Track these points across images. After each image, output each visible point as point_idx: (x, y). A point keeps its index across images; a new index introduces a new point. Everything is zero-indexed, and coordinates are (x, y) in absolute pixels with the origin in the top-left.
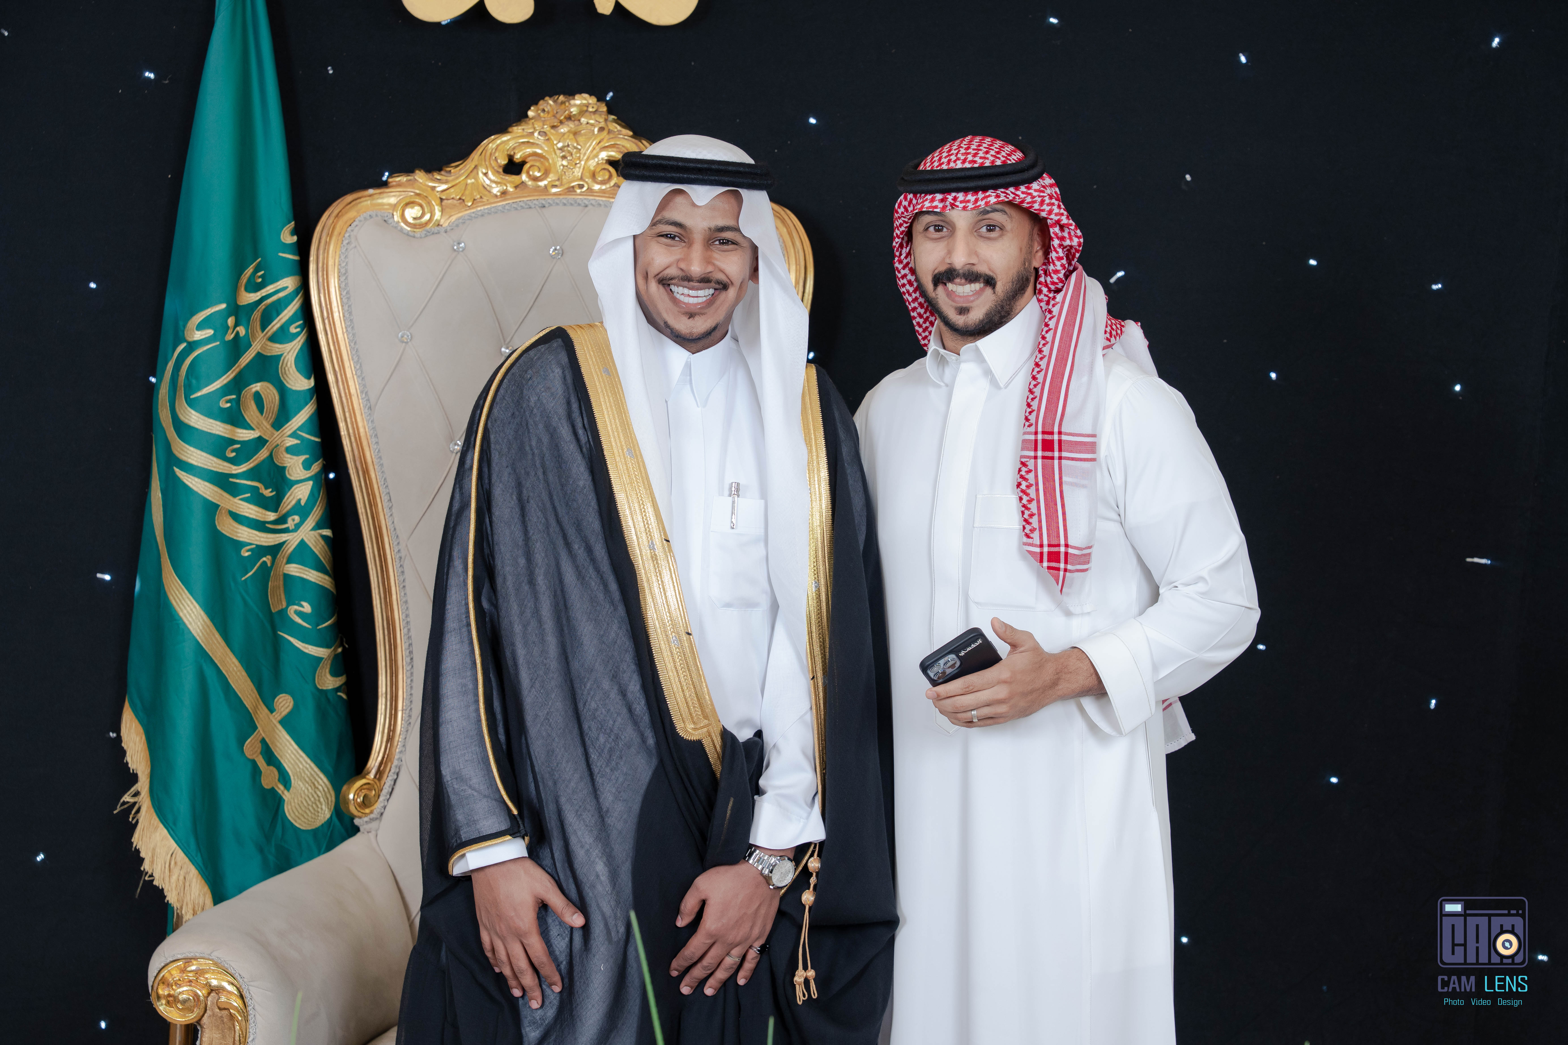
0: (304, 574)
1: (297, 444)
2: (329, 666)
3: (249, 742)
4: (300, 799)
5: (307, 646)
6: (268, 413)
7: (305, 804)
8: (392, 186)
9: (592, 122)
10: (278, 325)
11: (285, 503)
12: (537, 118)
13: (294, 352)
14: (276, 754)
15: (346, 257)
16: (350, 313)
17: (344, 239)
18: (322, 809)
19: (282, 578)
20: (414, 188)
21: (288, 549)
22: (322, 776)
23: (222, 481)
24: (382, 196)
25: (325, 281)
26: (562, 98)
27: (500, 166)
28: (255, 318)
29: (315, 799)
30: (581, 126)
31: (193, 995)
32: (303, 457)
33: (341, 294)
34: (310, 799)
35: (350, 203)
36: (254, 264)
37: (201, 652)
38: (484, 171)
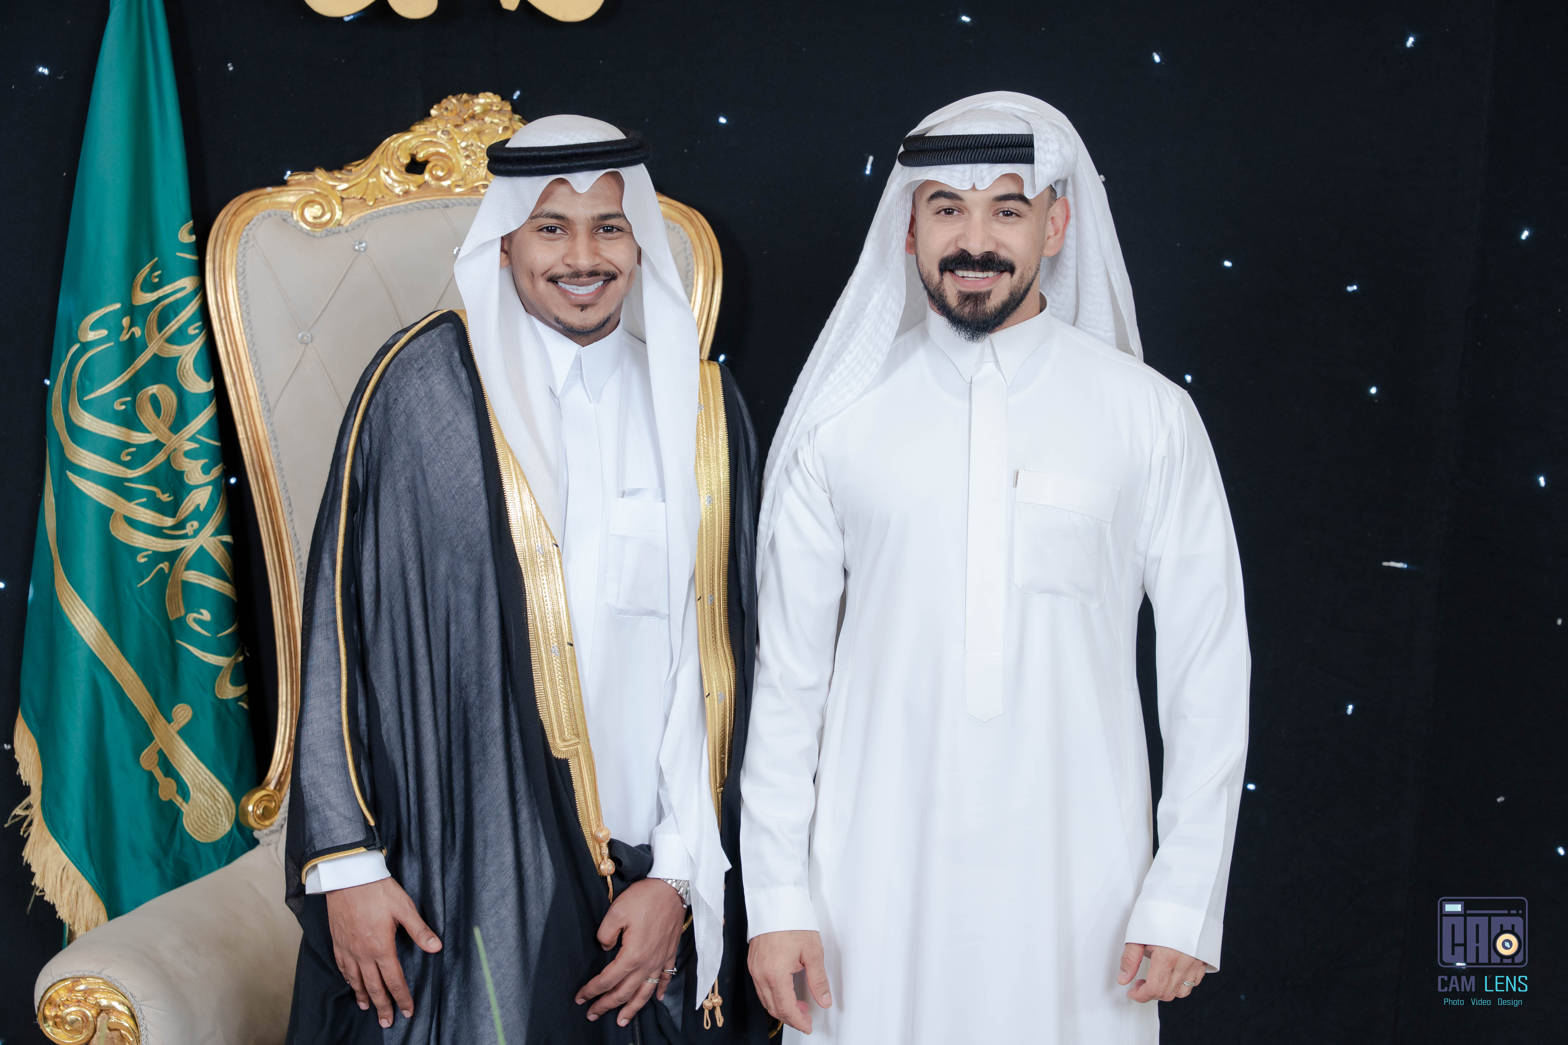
0: (203, 581)
1: (196, 448)
2: (229, 675)
3: (145, 754)
4: (199, 811)
5: (206, 654)
6: (165, 415)
7: (205, 816)
8: (292, 185)
9: (496, 121)
10: (176, 327)
11: (183, 508)
12: (440, 116)
13: (192, 354)
14: (174, 765)
15: (244, 256)
16: (248, 314)
17: (241, 238)
18: (222, 821)
19: (180, 585)
20: (314, 187)
21: (187, 556)
22: (222, 787)
23: (117, 486)
24: (281, 194)
25: (223, 280)
26: (465, 96)
27: (403, 166)
28: (151, 319)
29: (215, 811)
30: (485, 125)
31: (81, 1016)
32: (202, 462)
33: (238, 294)
34: (210, 812)
35: (248, 201)
36: (151, 263)
37: (95, 661)
38: (386, 170)
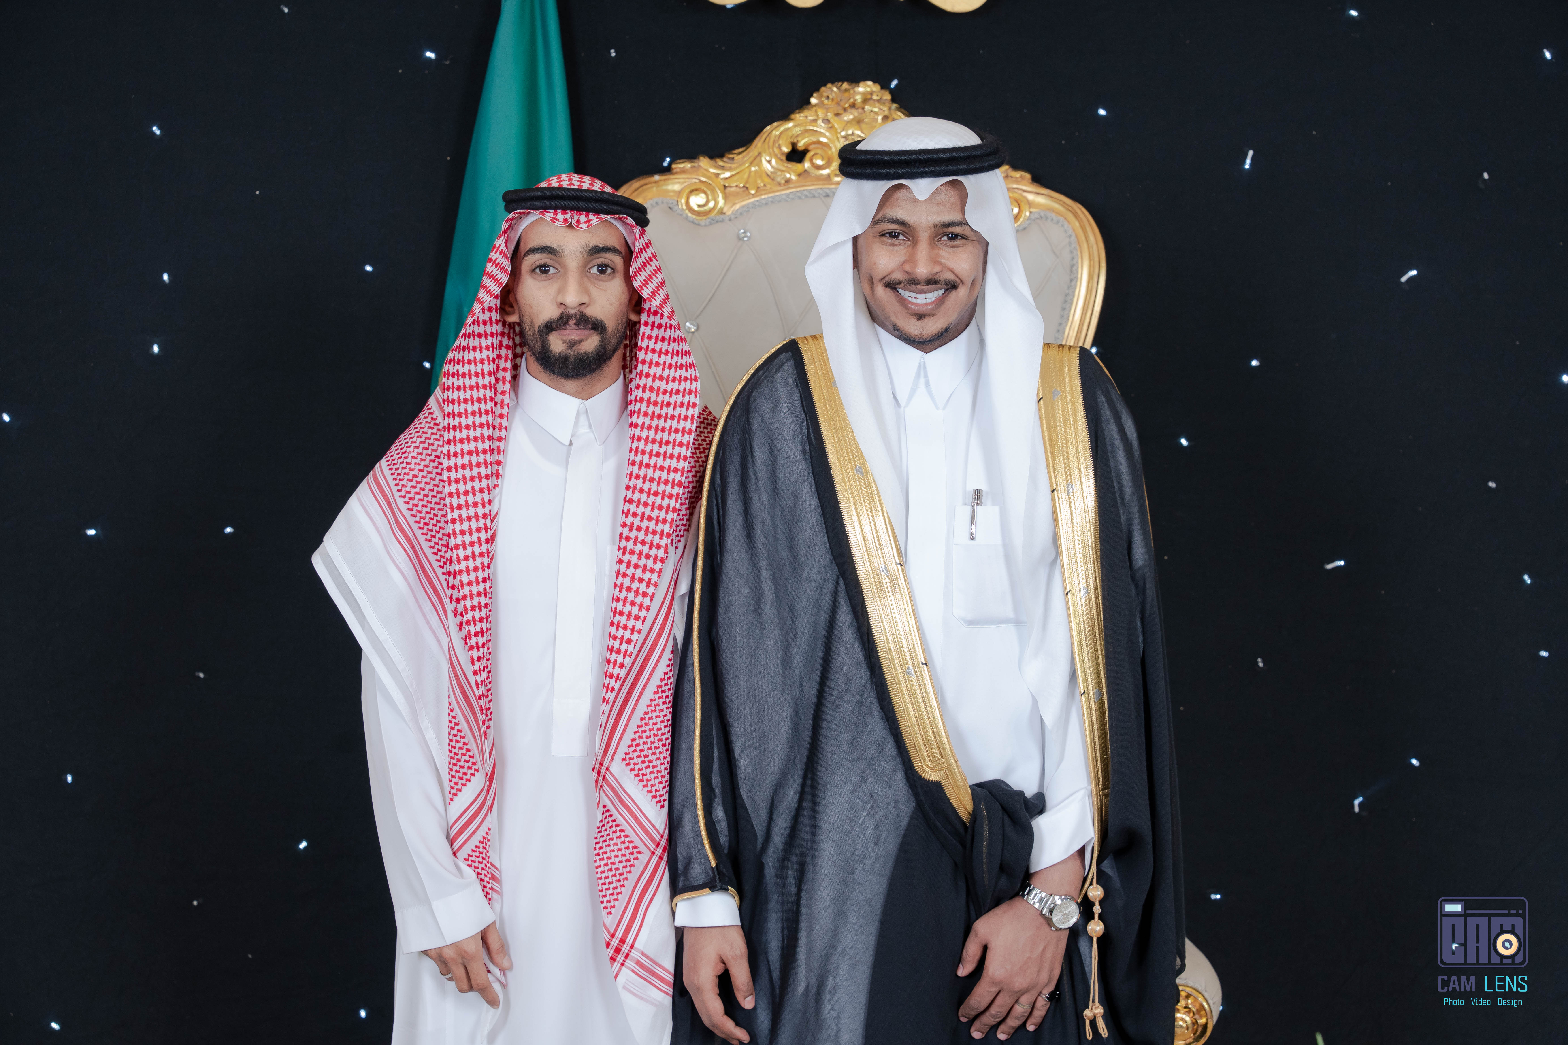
8: (676, 173)
9: (876, 110)
12: (820, 105)
20: (698, 175)
24: (668, 182)
26: (845, 85)
27: (783, 154)
30: (864, 115)
35: (638, 189)
38: (768, 158)
